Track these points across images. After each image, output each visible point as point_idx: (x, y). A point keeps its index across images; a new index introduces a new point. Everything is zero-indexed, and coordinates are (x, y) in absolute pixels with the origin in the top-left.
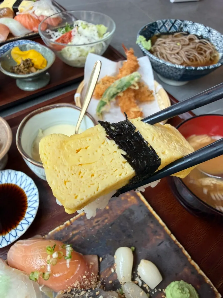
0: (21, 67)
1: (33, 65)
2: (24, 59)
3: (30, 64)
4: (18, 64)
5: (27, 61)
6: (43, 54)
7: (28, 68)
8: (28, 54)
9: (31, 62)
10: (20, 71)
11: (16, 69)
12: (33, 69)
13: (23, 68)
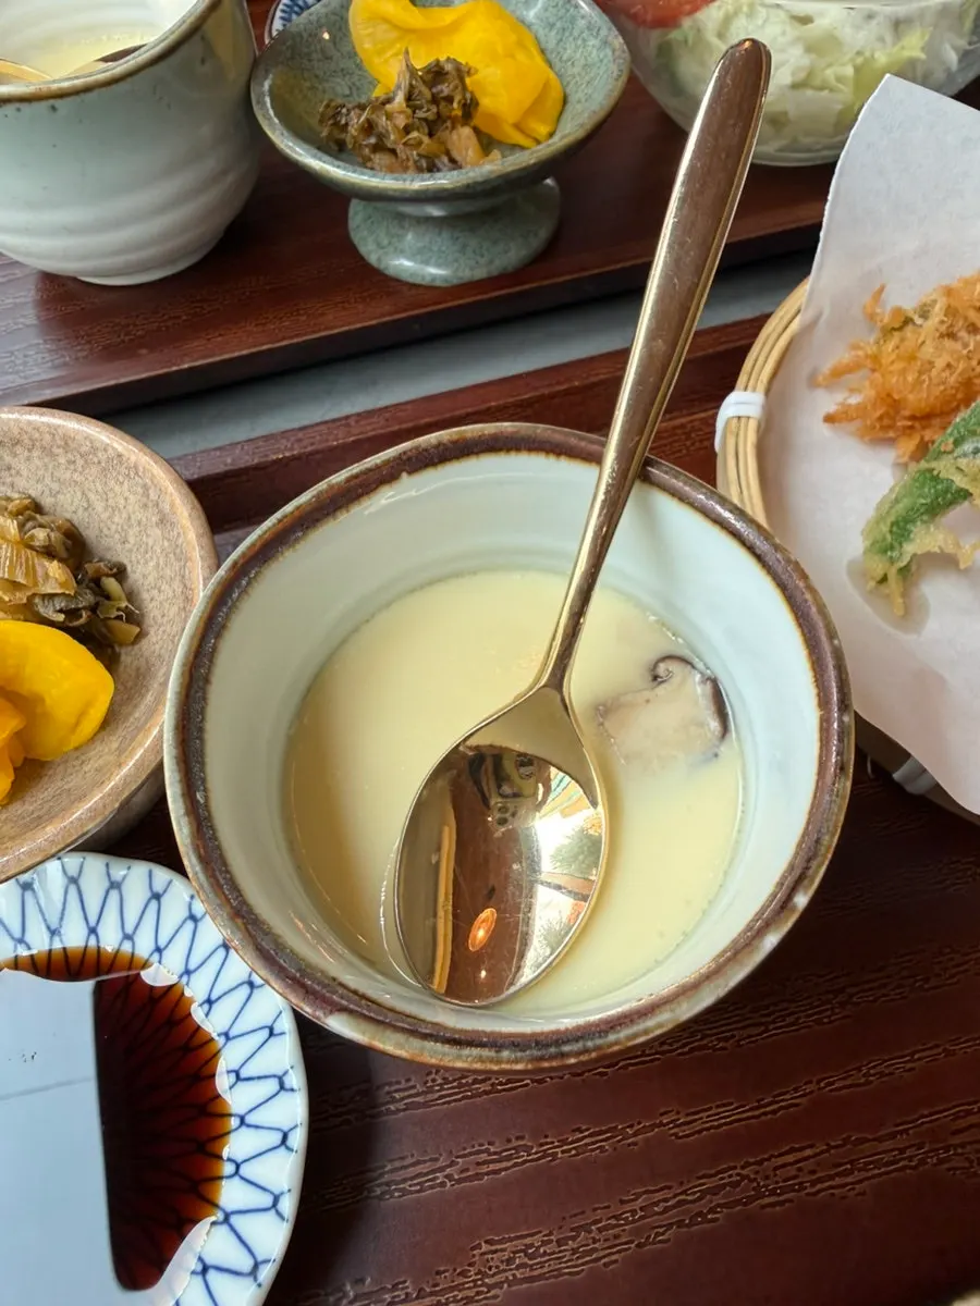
0: (389, 116)
1: (470, 108)
2: (421, 62)
3: (450, 99)
4: (378, 93)
5: (436, 73)
6: (551, 41)
7: (432, 128)
8: (455, 27)
9: (464, 88)
10: (375, 146)
11: (356, 121)
12: (462, 140)
13: (401, 121)
